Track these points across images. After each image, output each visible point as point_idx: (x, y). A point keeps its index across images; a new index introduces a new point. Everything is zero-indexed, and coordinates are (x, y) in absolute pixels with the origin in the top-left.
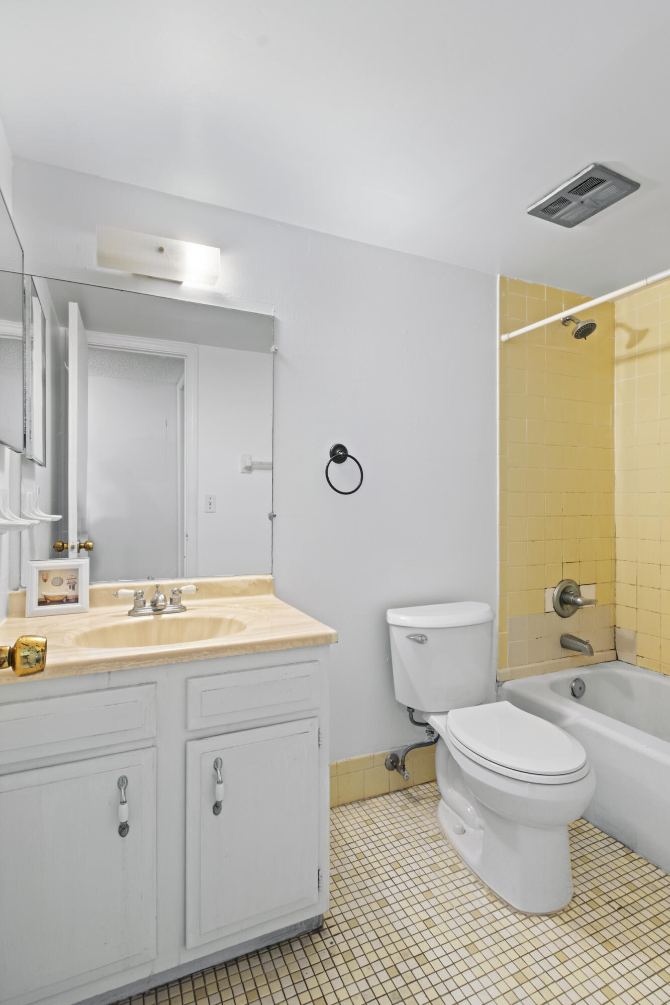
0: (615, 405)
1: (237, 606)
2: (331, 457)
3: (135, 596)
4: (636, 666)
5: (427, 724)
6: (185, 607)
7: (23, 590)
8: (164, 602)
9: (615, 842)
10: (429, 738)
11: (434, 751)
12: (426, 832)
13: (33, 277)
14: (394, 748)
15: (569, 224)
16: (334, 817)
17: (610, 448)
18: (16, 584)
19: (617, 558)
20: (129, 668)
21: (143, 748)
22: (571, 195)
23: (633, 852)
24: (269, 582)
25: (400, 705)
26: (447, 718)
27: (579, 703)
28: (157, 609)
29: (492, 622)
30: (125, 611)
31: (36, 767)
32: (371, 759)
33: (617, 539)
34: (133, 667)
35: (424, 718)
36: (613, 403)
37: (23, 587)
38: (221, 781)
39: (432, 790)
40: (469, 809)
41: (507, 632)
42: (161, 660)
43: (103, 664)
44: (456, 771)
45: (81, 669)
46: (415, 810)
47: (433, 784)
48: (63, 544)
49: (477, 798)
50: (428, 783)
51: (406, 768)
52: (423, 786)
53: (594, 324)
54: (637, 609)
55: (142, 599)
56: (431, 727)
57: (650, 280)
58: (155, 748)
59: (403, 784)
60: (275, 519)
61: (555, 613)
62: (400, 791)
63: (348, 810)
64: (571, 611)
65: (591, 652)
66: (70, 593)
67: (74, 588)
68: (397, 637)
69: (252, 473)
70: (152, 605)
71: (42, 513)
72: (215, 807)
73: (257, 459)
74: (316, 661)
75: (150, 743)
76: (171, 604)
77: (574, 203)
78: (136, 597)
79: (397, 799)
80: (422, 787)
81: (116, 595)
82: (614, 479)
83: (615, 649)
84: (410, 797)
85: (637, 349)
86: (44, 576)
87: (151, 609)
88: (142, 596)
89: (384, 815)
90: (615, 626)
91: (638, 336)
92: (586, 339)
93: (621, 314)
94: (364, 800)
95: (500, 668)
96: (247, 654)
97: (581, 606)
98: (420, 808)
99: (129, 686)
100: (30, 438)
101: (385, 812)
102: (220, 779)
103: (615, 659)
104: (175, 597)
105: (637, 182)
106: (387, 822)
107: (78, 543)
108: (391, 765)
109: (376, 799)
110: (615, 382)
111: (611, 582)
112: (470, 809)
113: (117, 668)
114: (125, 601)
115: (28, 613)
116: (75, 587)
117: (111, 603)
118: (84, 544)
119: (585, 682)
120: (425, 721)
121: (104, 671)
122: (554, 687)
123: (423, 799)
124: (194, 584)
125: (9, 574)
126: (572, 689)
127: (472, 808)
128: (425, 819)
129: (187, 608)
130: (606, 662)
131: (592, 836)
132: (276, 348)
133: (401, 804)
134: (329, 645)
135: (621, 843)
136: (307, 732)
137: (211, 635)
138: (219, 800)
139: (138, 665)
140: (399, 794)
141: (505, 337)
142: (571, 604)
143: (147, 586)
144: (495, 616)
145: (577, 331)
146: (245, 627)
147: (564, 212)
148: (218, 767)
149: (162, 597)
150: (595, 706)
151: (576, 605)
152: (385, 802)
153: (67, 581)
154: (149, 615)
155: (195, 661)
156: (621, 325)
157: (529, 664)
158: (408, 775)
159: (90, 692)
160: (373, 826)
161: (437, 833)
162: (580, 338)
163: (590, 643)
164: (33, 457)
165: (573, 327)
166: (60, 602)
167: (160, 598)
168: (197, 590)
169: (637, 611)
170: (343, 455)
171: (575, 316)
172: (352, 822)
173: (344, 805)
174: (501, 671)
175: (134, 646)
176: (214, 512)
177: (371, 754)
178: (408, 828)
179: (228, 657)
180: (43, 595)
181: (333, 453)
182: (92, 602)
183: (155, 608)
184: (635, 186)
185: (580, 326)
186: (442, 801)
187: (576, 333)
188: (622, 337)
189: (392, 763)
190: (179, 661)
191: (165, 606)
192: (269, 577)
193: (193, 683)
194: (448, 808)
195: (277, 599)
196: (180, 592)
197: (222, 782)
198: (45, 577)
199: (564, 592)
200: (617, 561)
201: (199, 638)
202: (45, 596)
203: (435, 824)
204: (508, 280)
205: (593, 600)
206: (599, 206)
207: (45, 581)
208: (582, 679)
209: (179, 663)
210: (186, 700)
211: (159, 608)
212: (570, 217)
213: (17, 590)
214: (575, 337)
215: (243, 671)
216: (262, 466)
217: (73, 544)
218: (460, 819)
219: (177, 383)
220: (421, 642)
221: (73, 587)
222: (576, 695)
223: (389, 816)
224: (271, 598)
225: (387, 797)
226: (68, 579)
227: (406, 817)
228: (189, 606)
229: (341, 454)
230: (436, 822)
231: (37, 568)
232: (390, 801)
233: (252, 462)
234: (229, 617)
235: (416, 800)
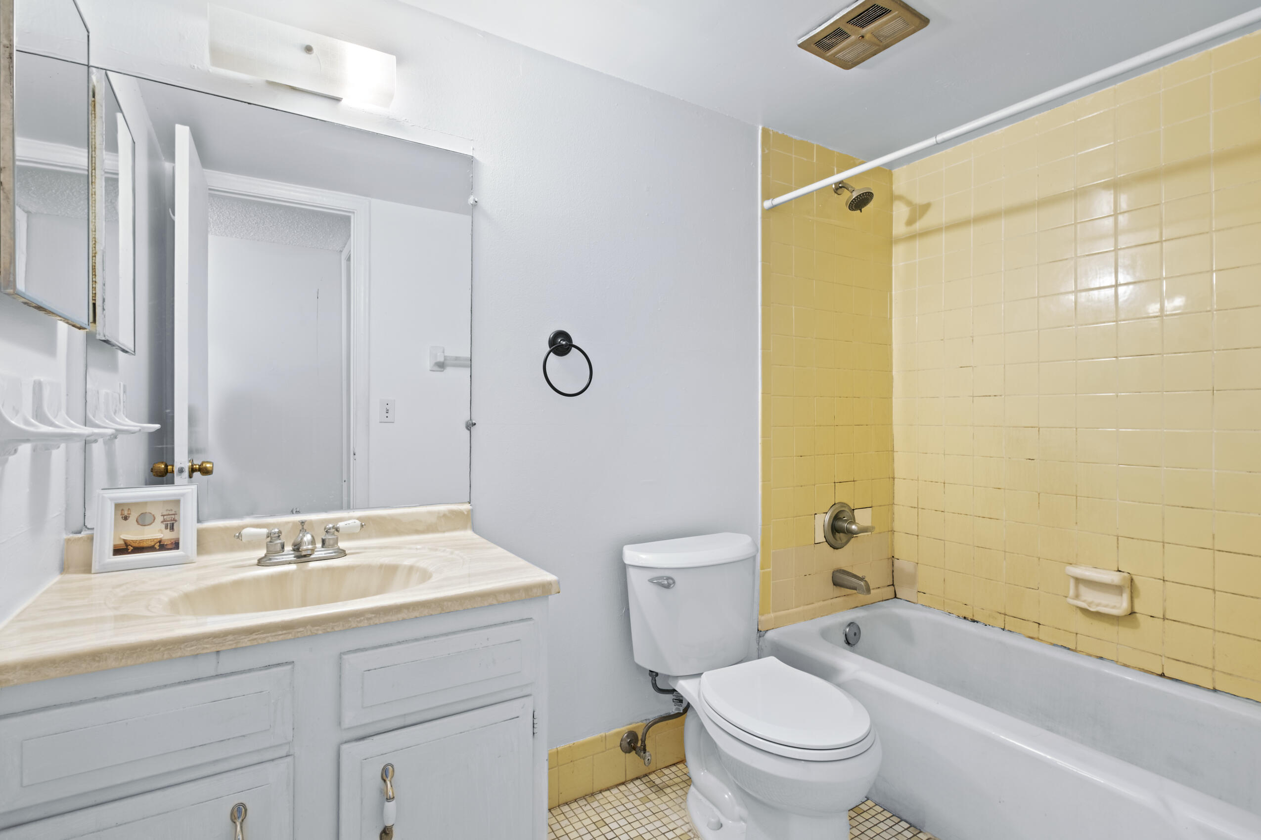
0: (893, 293)
1: (419, 547)
2: (550, 348)
3: (268, 537)
4: (917, 603)
5: (674, 690)
6: (344, 551)
7: (89, 532)
8: (312, 545)
9: (899, 822)
10: (677, 709)
11: (683, 724)
12: (672, 830)
13: (108, 72)
14: (631, 724)
15: (847, 65)
16: (553, 821)
17: (888, 344)
18: (78, 524)
19: (896, 476)
20: (249, 644)
21: (273, 760)
22: (850, 26)
23: (920, 832)
24: (466, 513)
25: (639, 668)
26: (700, 681)
27: (853, 651)
28: (301, 556)
29: (754, 558)
30: (254, 559)
31: (94, 803)
32: (602, 741)
33: (895, 454)
34: (255, 643)
35: (671, 684)
36: (891, 291)
37: (89, 529)
38: (392, 797)
39: (679, 773)
40: (726, 796)
41: (771, 569)
42: (301, 629)
43: (206, 640)
44: (711, 748)
45: (169, 649)
46: (658, 802)
47: (681, 766)
48: (166, 466)
49: (737, 783)
50: (674, 764)
51: (647, 748)
52: (668, 770)
53: (871, 193)
54: (918, 536)
55: (279, 541)
56: (679, 693)
57: (941, 137)
58: (292, 757)
59: (644, 770)
60: (473, 429)
61: (826, 543)
62: (640, 779)
63: (572, 810)
64: (844, 541)
65: (868, 590)
66: (166, 536)
67: (172, 528)
68: (636, 580)
69: (445, 371)
70: (294, 550)
71: (127, 420)
72: (383, 834)
73: (451, 353)
74: (530, 619)
75: (283, 752)
76: (323, 547)
77: (853, 38)
78: (269, 539)
79: (636, 790)
80: (666, 771)
81: (238, 537)
82: (892, 382)
83: (893, 585)
84: (653, 785)
85: (918, 226)
86: (123, 512)
87: (293, 556)
88: (279, 536)
89: (620, 812)
90: (893, 557)
91: (919, 211)
92: (861, 211)
93: (901, 182)
94: (592, 794)
95: (762, 615)
96: (431, 615)
97: (855, 534)
98: (665, 799)
99: (250, 670)
100: (104, 309)
101: (621, 808)
102: (390, 793)
103: (894, 596)
104: (329, 537)
105: (928, 17)
106: (623, 822)
107: (190, 464)
108: (627, 746)
109: (608, 791)
110: (893, 265)
111: (888, 505)
112: (728, 796)
113: (230, 645)
114: (252, 545)
115: (95, 567)
116: (175, 527)
117: (232, 549)
118: (199, 466)
119: (859, 626)
120: (671, 686)
121: (208, 651)
122: (825, 634)
123: (669, 787)
124: (359, 519)
125: (67, 509)
126: (846, 635)
127: (730, 794)
128: (672, 812)
129: (347, 552)
130: (883, 601)
131: (873, 816)
132: (476, 200)
133: (640, 795)
134: (548, 597)
135: (907, 822)
136: (518, 717)
137: (381, 590)
138: (389, 824)
139: (264, 638)
140: (638, 782)
141: (768, 204)
142: (844, 532)
143: (287, 523)
144: (758, 551)
145: (852, 201)
146: (430, 577)
147: (841, 48)
148: (387, 777)
149: (308, 537)
150: (872, 655)
151: (850, 533)
152: (620, 795)
153: (161, 519)
154: (290, 563)
155: (354, 628)
156: (900, 198)
157: (797, 607)
158: (650, 758)
159: (186, 682)
160: (605, 829)
161: (686, 831)
162: (855, 210)
163: (866, 579)
164: (107, 338)
165: (847, 196)
166: (151, 549)
167: (305, 539)
168: (362, 526)
169: (918, 539)
170: (566, 345)
171: (849, 183)
172: (578, 825)
173: (567, 804)
174: (762, 618)
175: (266, 609)
176: (393, 422)
177: (603, 734)
178: (650, 827)
179: (404, 620)
180: (120, 538)
181: (552, 342)
182: (202, 547)
183: (297, 554)
184: (924, 21)
185: (855, 195)
186: (692, 789)
187: (850, 203)
188: (901, 212)
189: (629, 743)
190: (329, 630)
191: (313, 550)
192: (466, 507)
193: (350, 659)
194: (700, 797)
195: (476, 536)
196: (337, 530)
197: (394, 797)
198: (126, 513)
199: (836, 518)
200: (895, 479)
201: (364, 594)
202: (124, 540)
203: (684, 818)
204: (771, 133)
205: (870, 526)
206: (881, 44)
207: (126, 518)
208: (857, 622)
209: (328, 632)
210: (340, 685)
211: (304, 553)
212: (848, 55)
213: (80, 532)
214: (849, 208)
215: (426, 638)
216: (457, 363)
217: (182, 466)
218: (715, 809)
219: (341, 251)
220: (668, 587)
221: (171, 526)
222: (850, 642)
223: (626, 814)
224: (469, 533)
225: (622, 788)
226: (163, 516)
227: (647, 813)
228: (350, 549)
229: (564, 343)
230: (686, 816)
231: (111, 499)
232: (627, 793)
233: (445, 356)
234: (407, 562)
235: (660, 789)
